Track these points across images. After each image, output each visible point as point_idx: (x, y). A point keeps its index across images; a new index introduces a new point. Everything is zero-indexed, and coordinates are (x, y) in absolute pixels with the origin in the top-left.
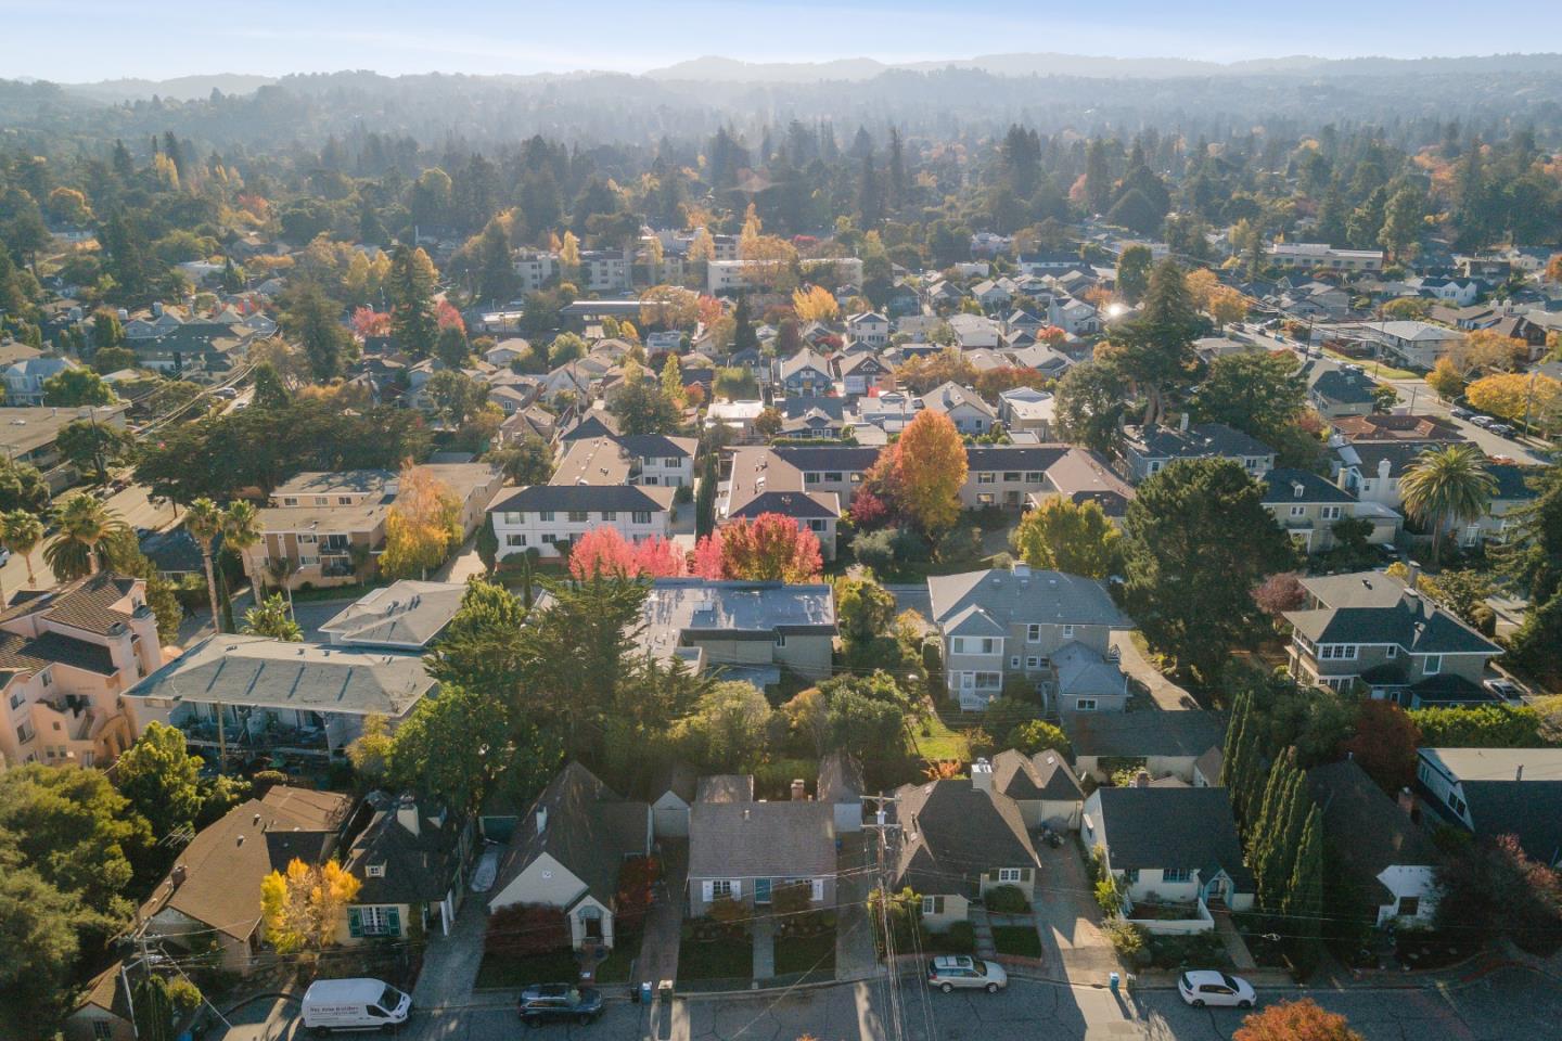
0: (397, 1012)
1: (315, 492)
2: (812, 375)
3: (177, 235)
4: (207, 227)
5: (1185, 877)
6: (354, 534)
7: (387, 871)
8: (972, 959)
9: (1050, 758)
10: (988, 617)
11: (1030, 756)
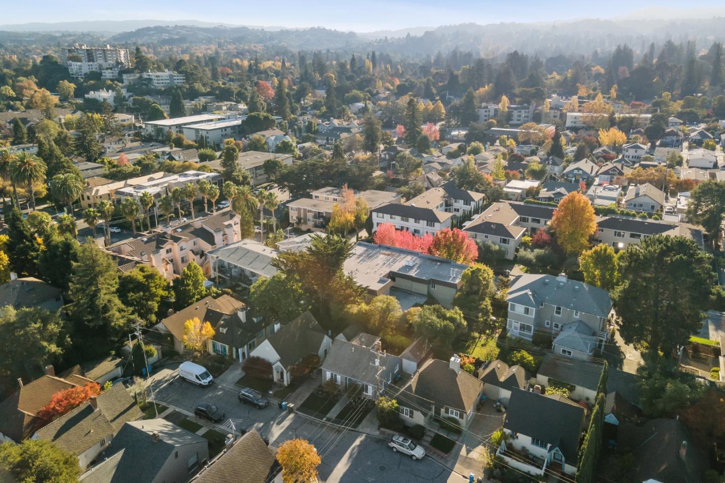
0: (205, 381)
1: (325, 195)
2: (581, 172)
3: (355, 92)
4: (370, 90)
5: (544, 446)
6: (326, 213)
7: (227, 331)
8: (411, 442)
9: (514, 369)
10: (531, 297)
11: (510, 366)
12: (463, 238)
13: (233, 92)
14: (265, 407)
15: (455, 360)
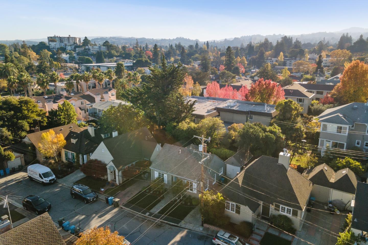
8: (239, 240)
9: (344, 172)
10: (343, 118)
11: (336, 171)
12: (273, 87)
13: (132, 55)
14: (94, 202)
15: (284, 155)
